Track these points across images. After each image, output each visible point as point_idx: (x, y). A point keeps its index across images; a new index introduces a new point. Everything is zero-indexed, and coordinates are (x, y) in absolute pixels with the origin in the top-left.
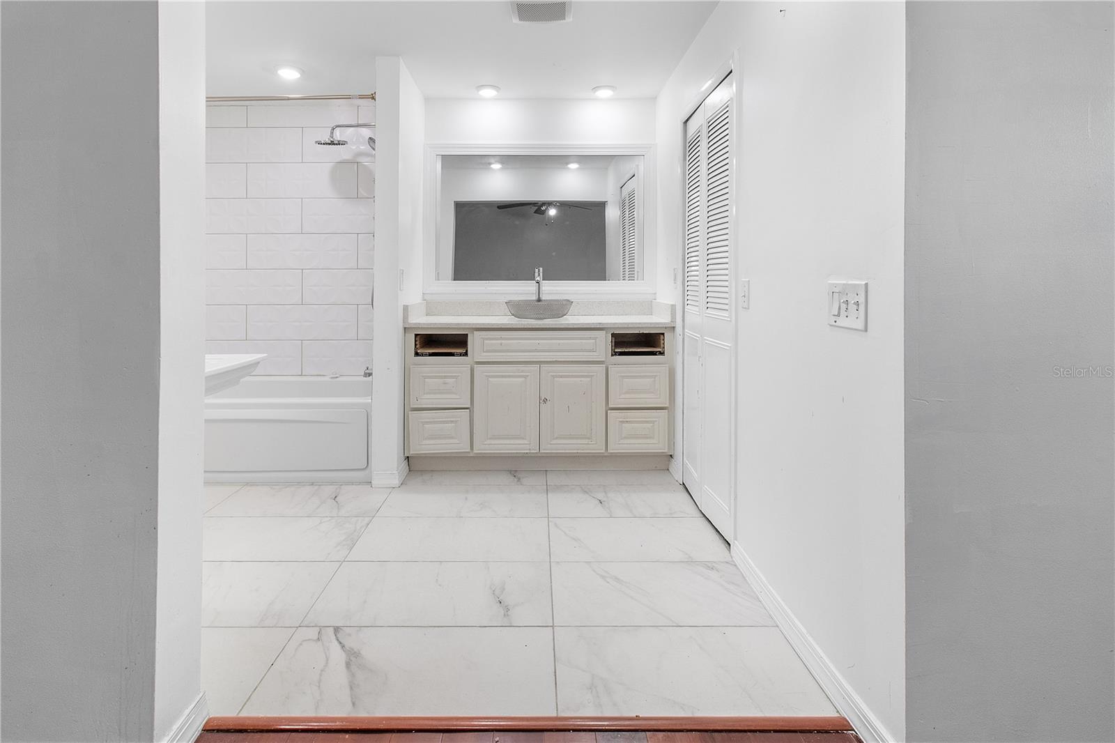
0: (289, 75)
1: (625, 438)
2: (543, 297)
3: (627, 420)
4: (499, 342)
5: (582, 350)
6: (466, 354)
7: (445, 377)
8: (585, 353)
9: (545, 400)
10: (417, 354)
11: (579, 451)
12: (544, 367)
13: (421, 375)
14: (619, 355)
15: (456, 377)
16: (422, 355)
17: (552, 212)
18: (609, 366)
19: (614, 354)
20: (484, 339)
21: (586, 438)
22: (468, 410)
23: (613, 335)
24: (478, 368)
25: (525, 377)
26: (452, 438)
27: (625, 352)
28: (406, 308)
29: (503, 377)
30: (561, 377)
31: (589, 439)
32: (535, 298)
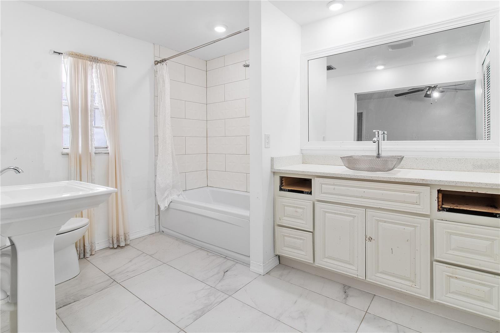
0: (220, 30)
1: (453, 293)
2: (383, 154)
3: (457, 276)
4: (333, 187)
5: (404, 202)
6: (310, 193)
7: (297, 207)
8: (408, 205)
9: (370, 239)
10: (281, 189)
11: (402, 290)
12: (370, 212)
13: (282, 203)
14: (447, 211)
15: (303, 208)
16: (284, 190)
17: (436, 95)
18: (435, 221)
19: (441, 209)
20: (322, 184)
21: (410, 281)
22: (311, 233)
23: (439, 191)
24: (318, 205)
25: (354, 217)
26: (301, 250)
27: (454, 209)
28: (272, 159)
29: (335, 213)
30: (385, 222)
31: (413, 282)
32: (375, 154)
